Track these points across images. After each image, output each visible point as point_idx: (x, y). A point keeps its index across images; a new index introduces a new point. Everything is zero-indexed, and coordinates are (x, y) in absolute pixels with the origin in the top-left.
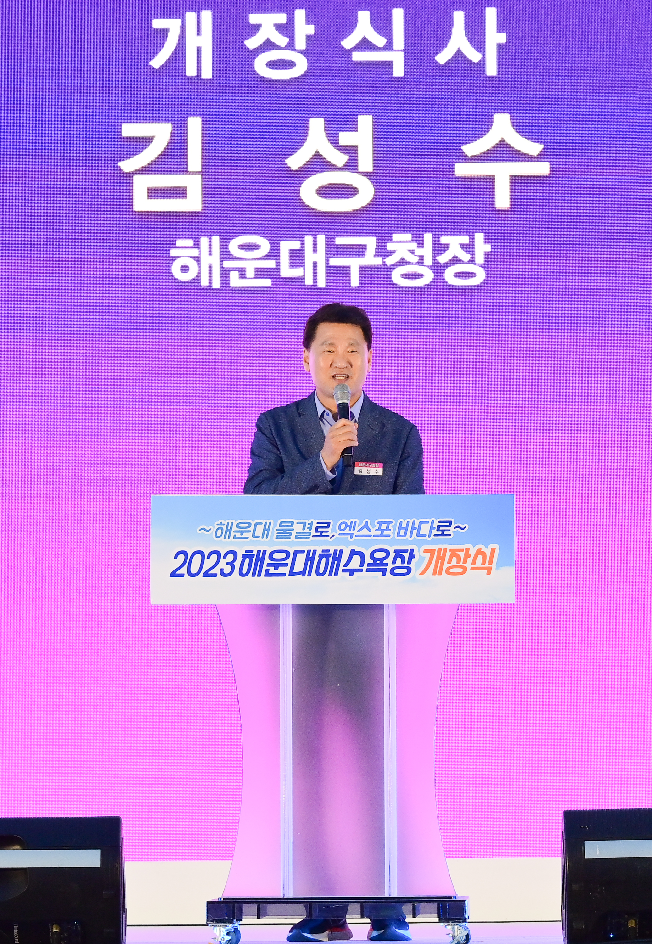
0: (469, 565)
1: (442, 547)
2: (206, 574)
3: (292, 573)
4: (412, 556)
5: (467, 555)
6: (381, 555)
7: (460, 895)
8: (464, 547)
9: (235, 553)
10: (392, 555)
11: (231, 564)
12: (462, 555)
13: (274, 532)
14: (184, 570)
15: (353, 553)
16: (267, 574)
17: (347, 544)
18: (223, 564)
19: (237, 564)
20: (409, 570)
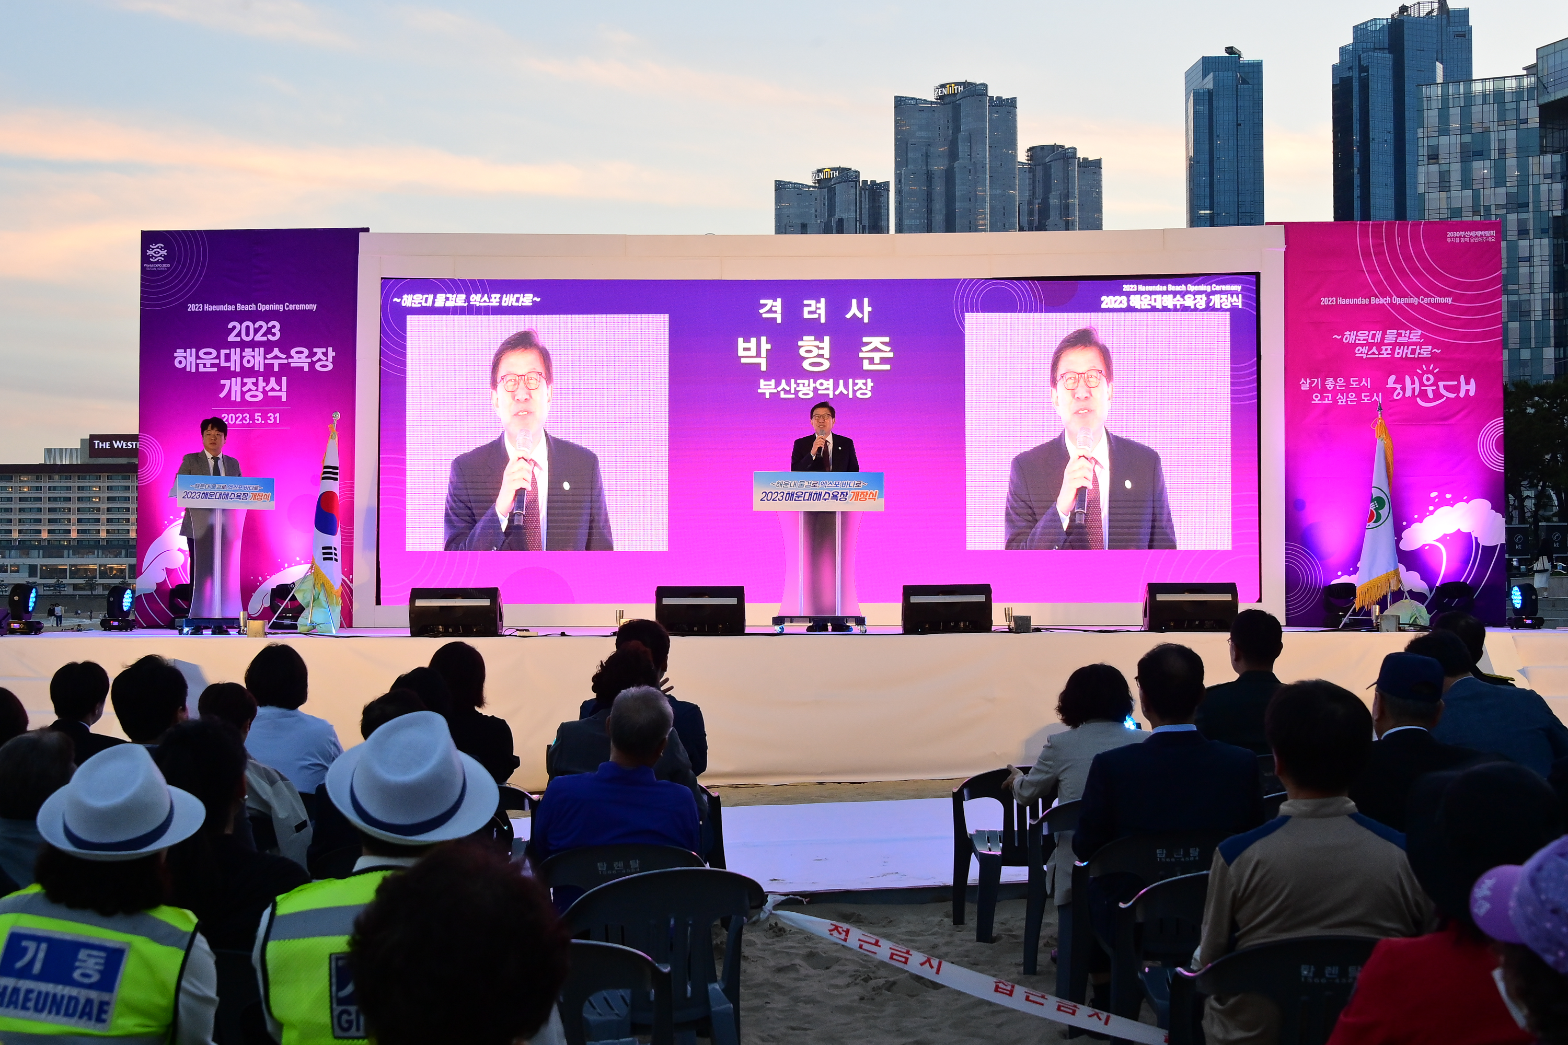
0: (867, 497)
1: (858, 491)
2: (773, 500)
3: (804, 500)
4: (847, 494)
5: (867, 494)
6: (836, 494)
7: (863, 616)
8: (866, 491)
9: (783, 493)
10: (840, 494)
11: (782, 496)
12: (865, 494)
13: (798, 484)
14: (765, 499)
15: (826, 493)
16: (795, 500)
17: (824, 489)
18: (779, 496)
19: (784, 497)
20: (846, 499)
